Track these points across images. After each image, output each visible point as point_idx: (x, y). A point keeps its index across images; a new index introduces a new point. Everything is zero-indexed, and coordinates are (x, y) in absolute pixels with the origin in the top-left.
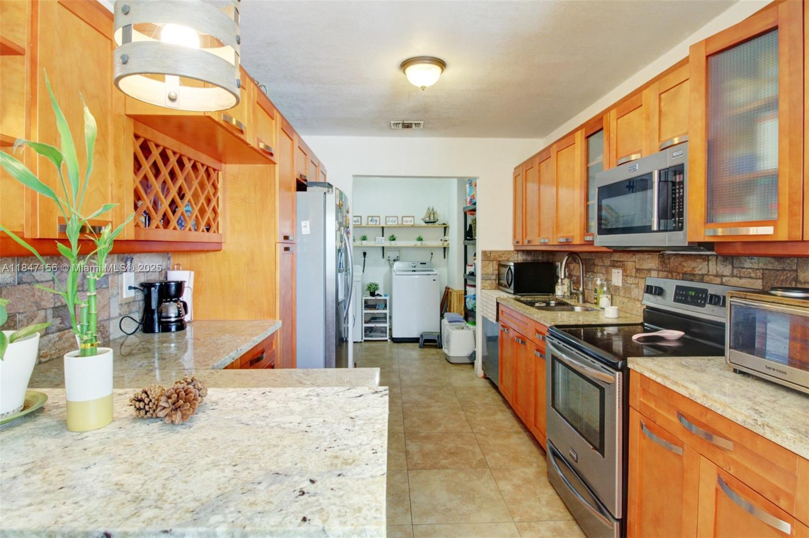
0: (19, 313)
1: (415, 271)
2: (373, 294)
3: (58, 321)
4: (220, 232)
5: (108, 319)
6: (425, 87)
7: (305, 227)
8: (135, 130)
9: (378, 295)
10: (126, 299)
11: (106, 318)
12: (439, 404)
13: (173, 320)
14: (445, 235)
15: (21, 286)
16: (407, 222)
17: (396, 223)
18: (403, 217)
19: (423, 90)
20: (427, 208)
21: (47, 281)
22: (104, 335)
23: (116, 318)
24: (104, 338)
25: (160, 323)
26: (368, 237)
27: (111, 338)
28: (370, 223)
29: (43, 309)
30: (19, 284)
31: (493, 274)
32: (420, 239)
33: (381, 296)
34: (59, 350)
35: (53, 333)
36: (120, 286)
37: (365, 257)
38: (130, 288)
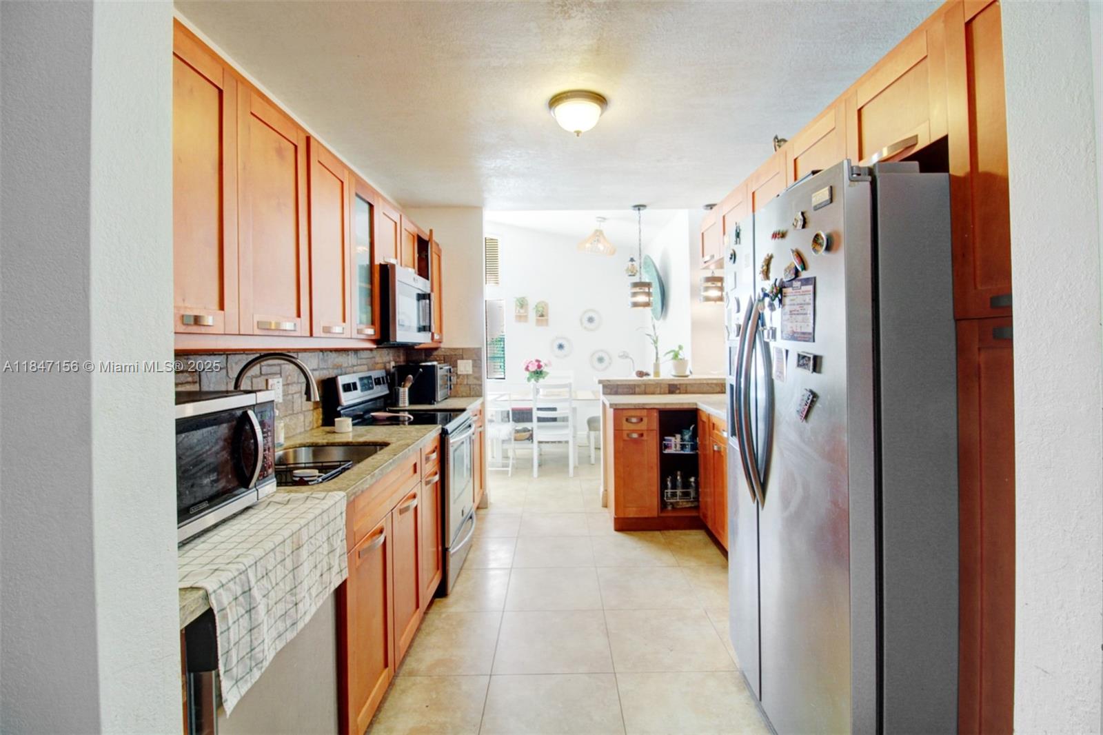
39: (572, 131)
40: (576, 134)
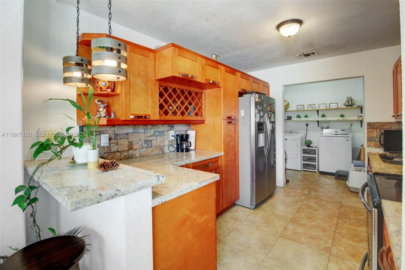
0: (134, 141)
1: (337, 134)
2: (308, 146)
3: (146, 145)
4: (203, 116)
5: (164, 146)
6: (291, 36)
7: (242, 112)
8: (159, 84)
9: (311, 147)
10: (171, 140)
11: (163, 145)
12: (324, 211)
13: (185, 148)
14: (361, 113)
15: (134, 134)
16: (332, 106)
17: (325, 108)
18: (330, 104)
19: (290, 38)
20: (347, 97)
21: (142, 133)
22: (162, 151)
23: (167, 146)
24: (162, 152)
25: (181, 149)
26: (308, 116)
27: (165, 152)
28: (309, 108)
29: (141, 141)
30: (134, 133)
31: (376, 138)
32: (342, 116)
33: (313, 147)
34: (146, 154)
35: (144, 148)
36: (168, 135)
37: (307, 126)
38: (172, 136)
39: (287, 36)
40: (289, 37)
